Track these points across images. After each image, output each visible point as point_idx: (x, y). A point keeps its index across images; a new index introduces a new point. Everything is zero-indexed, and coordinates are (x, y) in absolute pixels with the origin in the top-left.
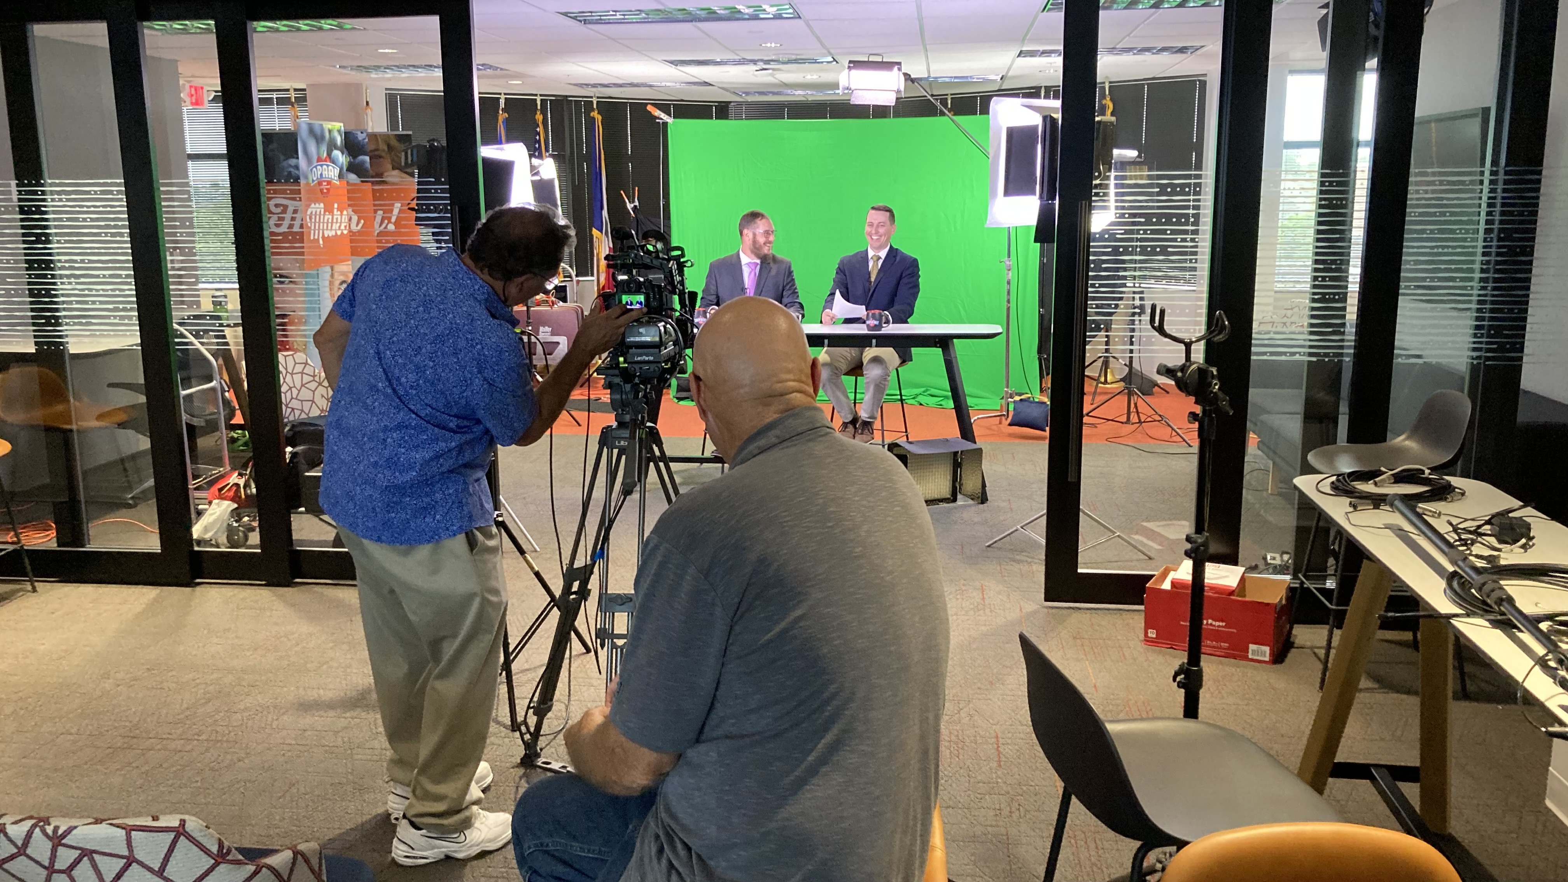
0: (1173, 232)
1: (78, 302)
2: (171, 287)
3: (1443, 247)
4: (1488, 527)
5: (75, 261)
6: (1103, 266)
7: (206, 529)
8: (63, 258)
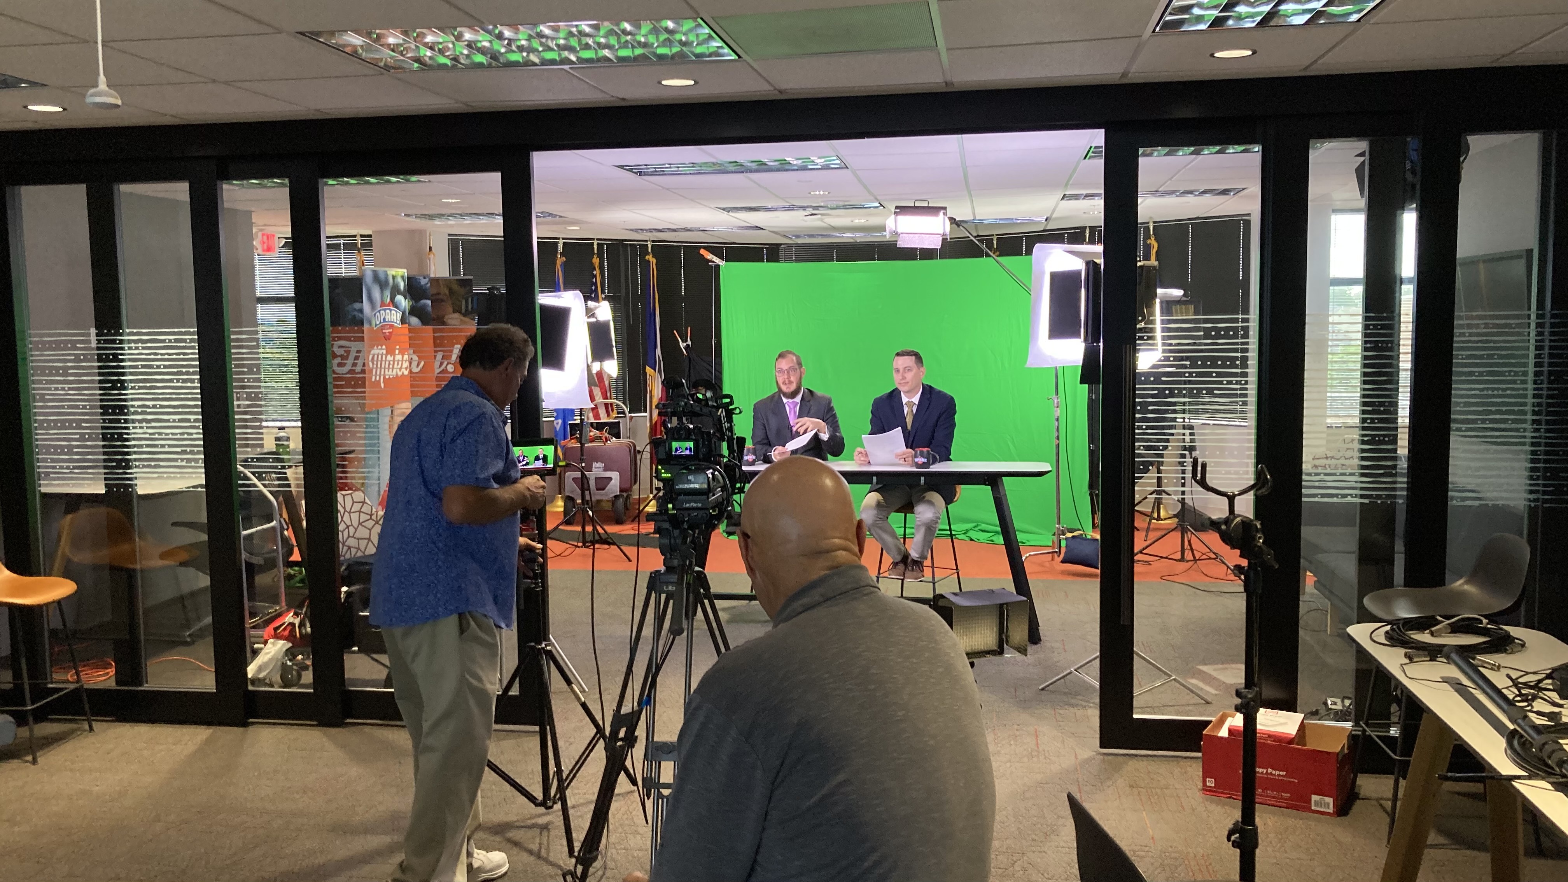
0: (1219, 375)
1: (148, 446)
2: (237, 431)
3: (1493, 389)
4: (1549, 681)
5: (148, 407)
6: (1150, 408)
7: (260, 669)
8: (136, 403)
